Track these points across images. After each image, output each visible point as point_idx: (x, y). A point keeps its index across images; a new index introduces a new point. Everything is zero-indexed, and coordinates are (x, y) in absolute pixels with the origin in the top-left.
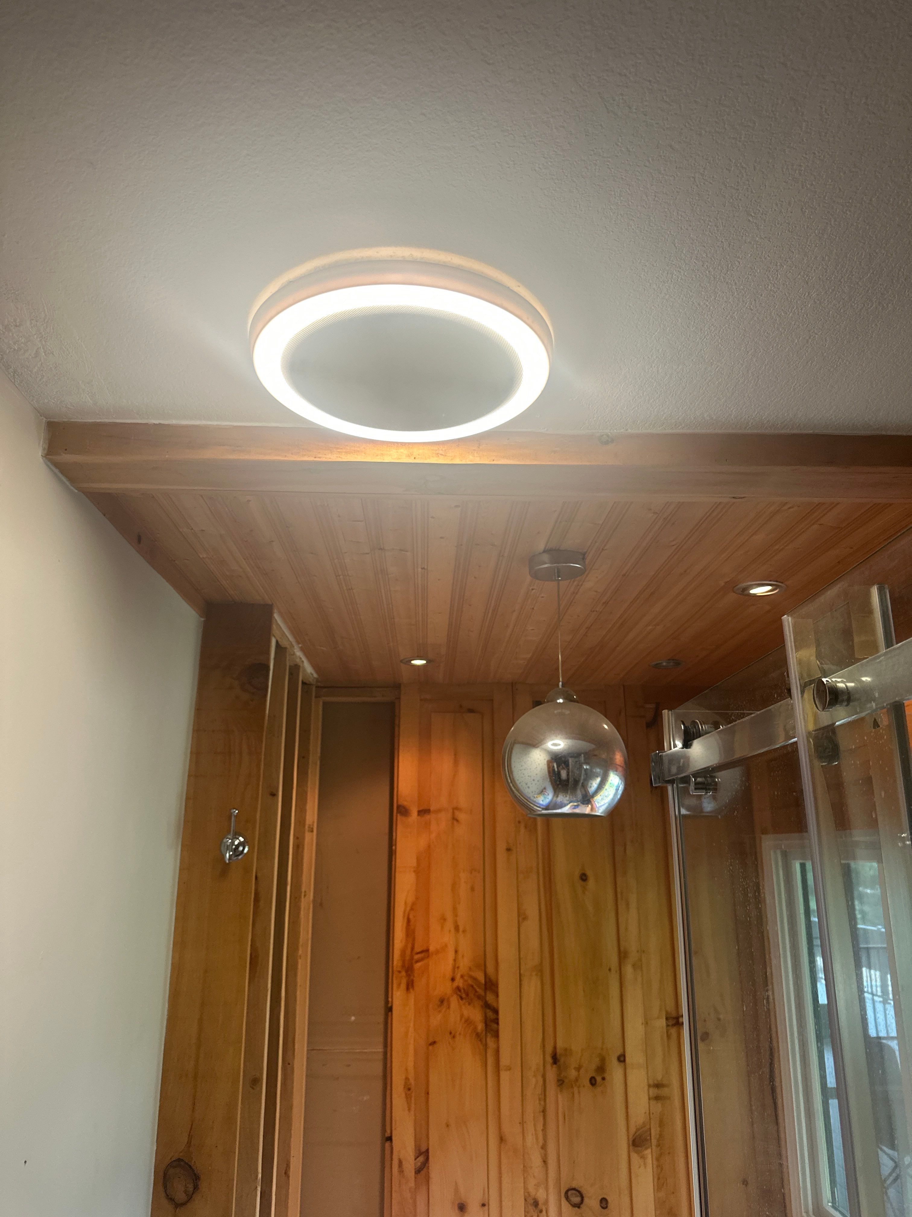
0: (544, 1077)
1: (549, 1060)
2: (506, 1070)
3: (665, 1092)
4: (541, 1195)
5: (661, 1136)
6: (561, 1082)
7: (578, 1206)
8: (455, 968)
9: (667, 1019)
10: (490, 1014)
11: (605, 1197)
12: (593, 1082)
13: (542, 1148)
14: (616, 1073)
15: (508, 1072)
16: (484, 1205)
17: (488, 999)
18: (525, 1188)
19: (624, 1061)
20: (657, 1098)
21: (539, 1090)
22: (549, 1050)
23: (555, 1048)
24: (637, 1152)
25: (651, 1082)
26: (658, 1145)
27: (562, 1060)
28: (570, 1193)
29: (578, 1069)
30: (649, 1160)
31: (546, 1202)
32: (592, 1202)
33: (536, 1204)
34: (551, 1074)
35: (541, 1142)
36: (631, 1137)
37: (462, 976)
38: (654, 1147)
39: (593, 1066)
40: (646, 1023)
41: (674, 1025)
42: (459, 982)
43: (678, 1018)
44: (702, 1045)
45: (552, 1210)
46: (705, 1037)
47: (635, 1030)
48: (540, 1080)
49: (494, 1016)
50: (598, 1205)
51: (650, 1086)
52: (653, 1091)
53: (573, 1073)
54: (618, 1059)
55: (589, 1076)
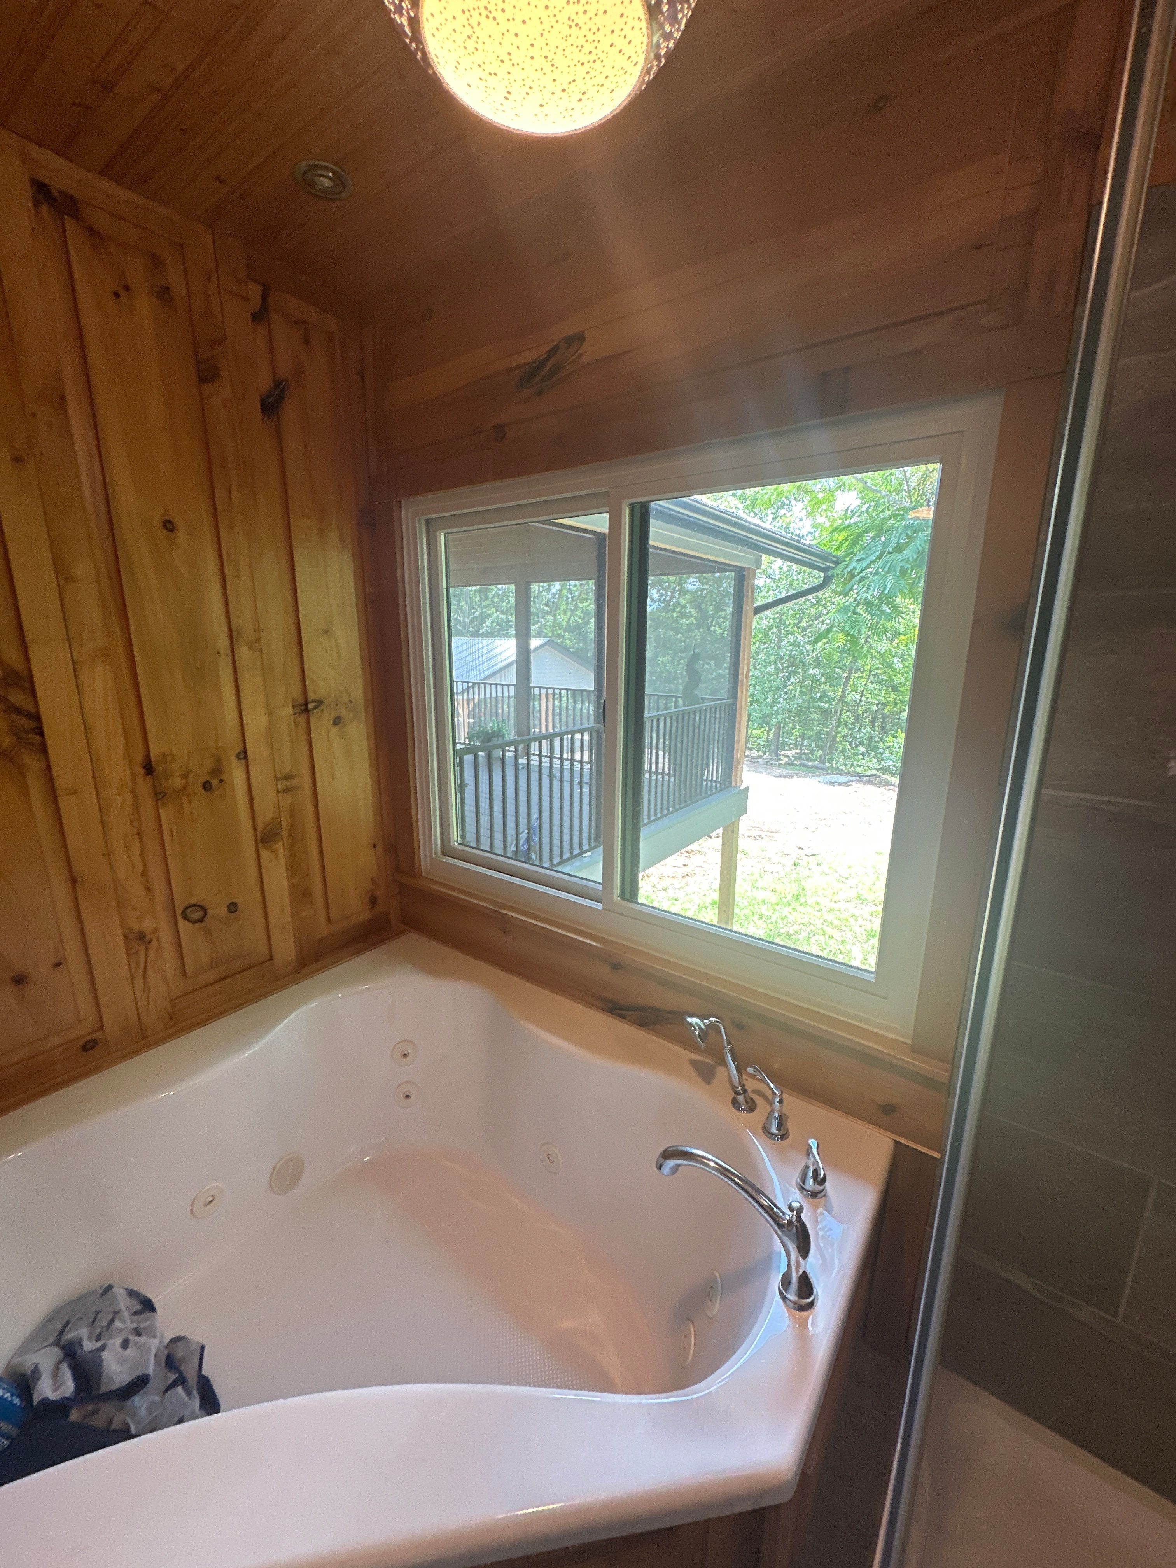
0: (133, 792)
1: (140, 771)
2: (68, 795)
3: (295, 782)
4: (147, 925)
5: (292, 828)
6: (159, 796)
7: (201, 920)
9: (294, 707)
10: (24, 722)
11: (236, 901)
12: (207, 787)
13: (142, 875)
14: (237, 774)
15: (73, 797)
16: (57, 965)
17: (12, 700)
18: (123, 925)
19: (246, 757)
20: (286, 790)
21: (129, 810)
22: (139, 757)
23: (148, 755)
24: (267, 849)
25: (279, 776)
26: (290, 836)
27: (160, 769)
28: (188, 911)
29: (186, 776)
30: (281, 851)
31: (155, 930)
32: (218, 909)
33: (142, 937)
34: (144, 786)
35: (139, 868)
36: (258, 834)
38: (286, 840)
39: (206, 770)
40: (270, 713)
41: (300, 713)
43: (306, 704)
44: (334, 730)
45: (166, 934)
46: (337, 721)
47: (256, 722)
48: (129, 797)
49: (33, 724)
50: (226, 911)
51: (277, 780)
52: (281, 785)
53: (178, 782)
54: (238, 757)
55: (201, 781)
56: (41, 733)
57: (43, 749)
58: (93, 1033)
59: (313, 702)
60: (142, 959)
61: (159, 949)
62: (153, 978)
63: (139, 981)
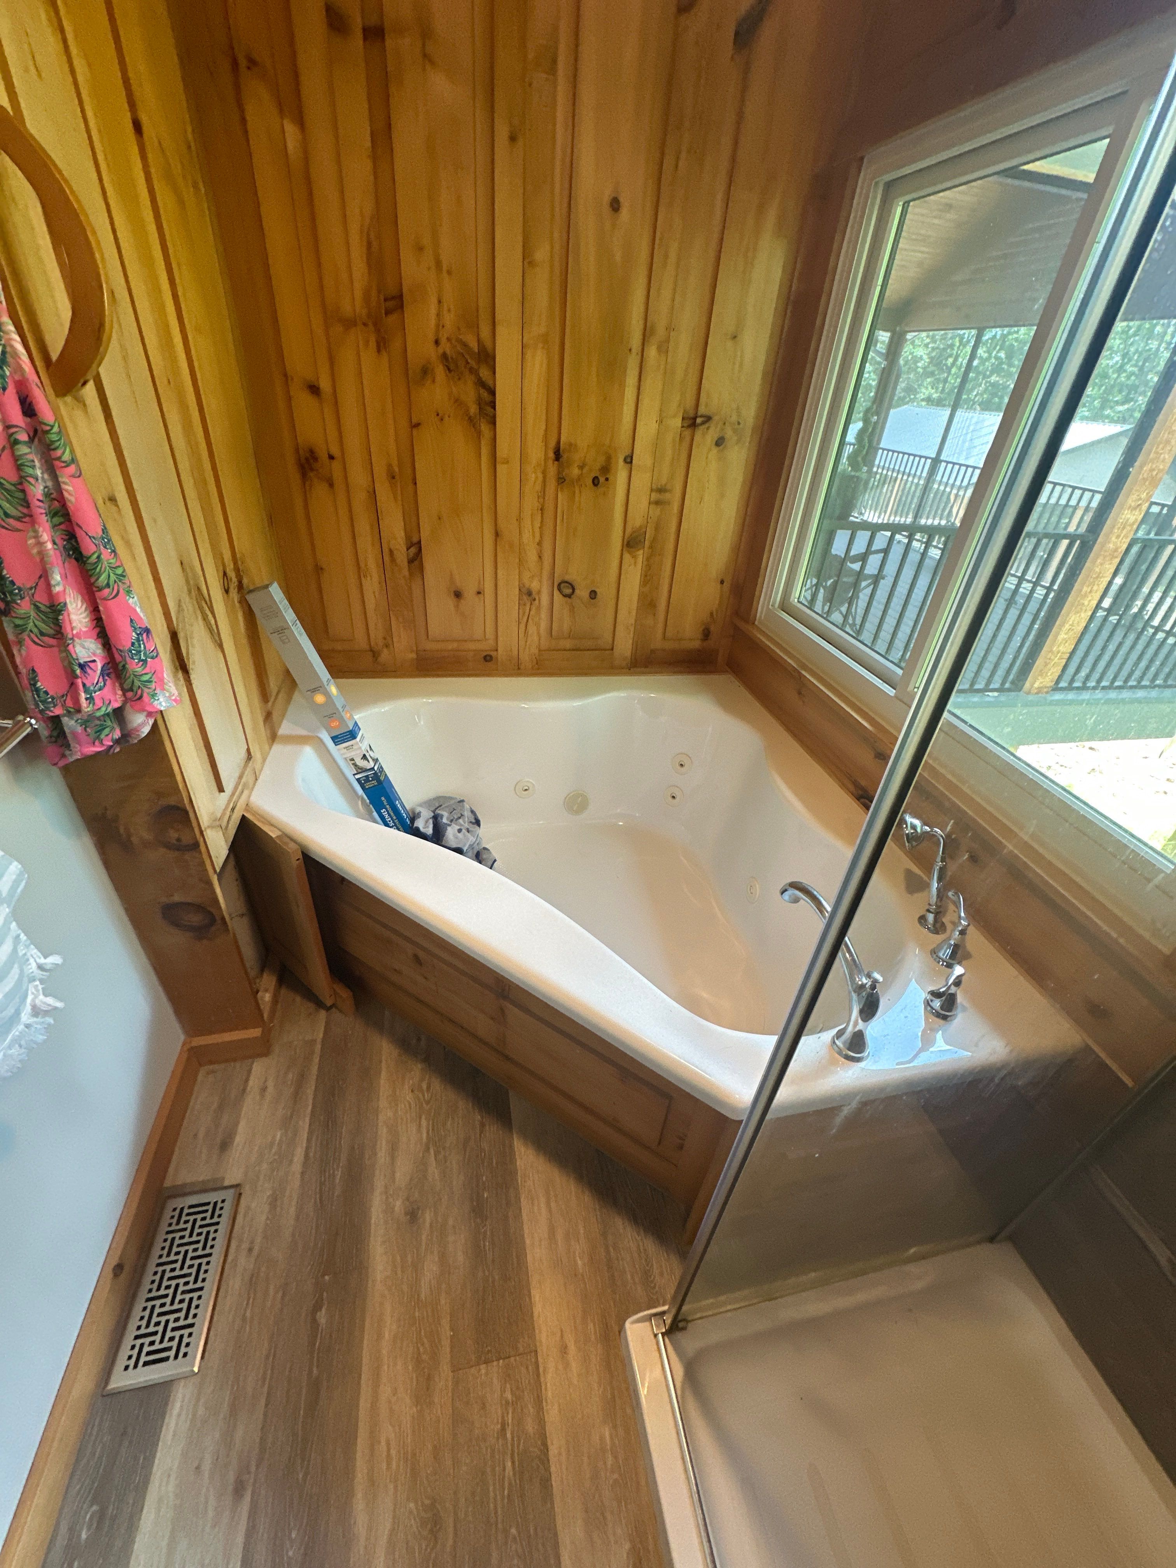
0: (544, 473)
1: (551, 455)
2: (503, 463)
3: (667, 496)
4: (534, 585)
5: (654, 540)
6: (561, 480)
7: (569, 596)
8: (440, 326)
9: (683, 419)
10: (485, 395)
11: (597, 590)
12: (595, 482)
13: (538, 544)
14: (620, 475)
15: (506, 466)
16: (479, 593)
17: (481, 375)
18: (520, 580)
19: (631, 462)
20: (657, 503)
21: (538, 487)
22: (552, 444)
23: (559, 442)
24: (629, 553)
25: (654, 487)
26: (651, 547)
27: (565, 456)
28: (562, 585)
29: (581, 467)
30: (640, 559)
31: (539, 592)
32: (582, 593)
33: (529, 593)
34: (552, 469)
35: (537, 539)
36: (626, 537)
37: (448, 339)
38: (646, 550)
39: (598, 466)
40: (661, 421)
41: (689, 426)
42: (445, 347)
43: (695, 419)
44: (715, 450)
45: (545, 599)
46: (720, 442)
47: (647, 428)
48: (540, 476)
49: (490, 398)
50: (588, 596)
51: (652, 490)
52: (654, 496)
53: (576, 471)
54: (625, 460)
55: (593, 475)
56: (494, 408)
57: (493, 422)
58: (491, 650)
59: (701, 416)
60: (528, 611)
61: (539, 608)
62: (532, 629)
63: (522, 626)
